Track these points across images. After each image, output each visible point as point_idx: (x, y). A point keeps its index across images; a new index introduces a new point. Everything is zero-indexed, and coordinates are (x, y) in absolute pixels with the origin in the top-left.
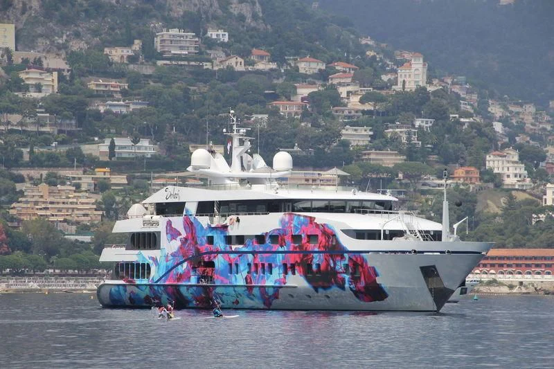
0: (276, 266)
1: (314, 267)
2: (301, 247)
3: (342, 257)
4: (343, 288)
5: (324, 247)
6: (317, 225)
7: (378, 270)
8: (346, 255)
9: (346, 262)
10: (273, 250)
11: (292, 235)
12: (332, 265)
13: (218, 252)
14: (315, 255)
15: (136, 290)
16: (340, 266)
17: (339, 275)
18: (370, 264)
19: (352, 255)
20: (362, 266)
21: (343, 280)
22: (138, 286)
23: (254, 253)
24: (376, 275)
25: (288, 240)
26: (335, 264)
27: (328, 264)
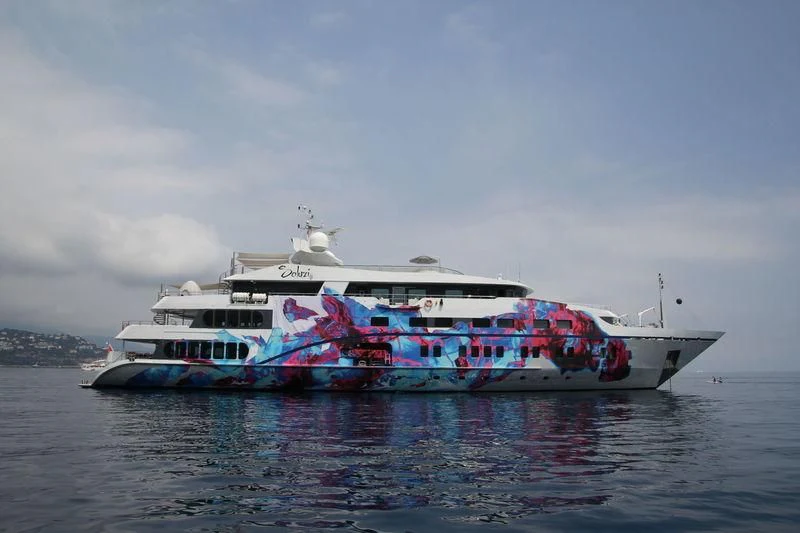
0: (510, 349)
1: (566, 351)
2: (549, 331)
3: (602, 342)
4: (594, 369)
5: (581, 332)
6: (570, 312)
7: (633, 355)
8: (606, 340)
9: (605, 346)
10: (506, 333)
11: (534, 320)
12: (588, 349)
13: (398, 334)
14: (568, 339)
15: (212, 371)
16: (597, 349)
17: (594, 358)
18: (628, 348)
19: (612, 340)
20: (620, 350)
21: (597, 363)
22: (216, 367)
23: (471, 336)
24: (630, 358)
25: (528, 324)
26: (592, 348)
27: (584, 347)
